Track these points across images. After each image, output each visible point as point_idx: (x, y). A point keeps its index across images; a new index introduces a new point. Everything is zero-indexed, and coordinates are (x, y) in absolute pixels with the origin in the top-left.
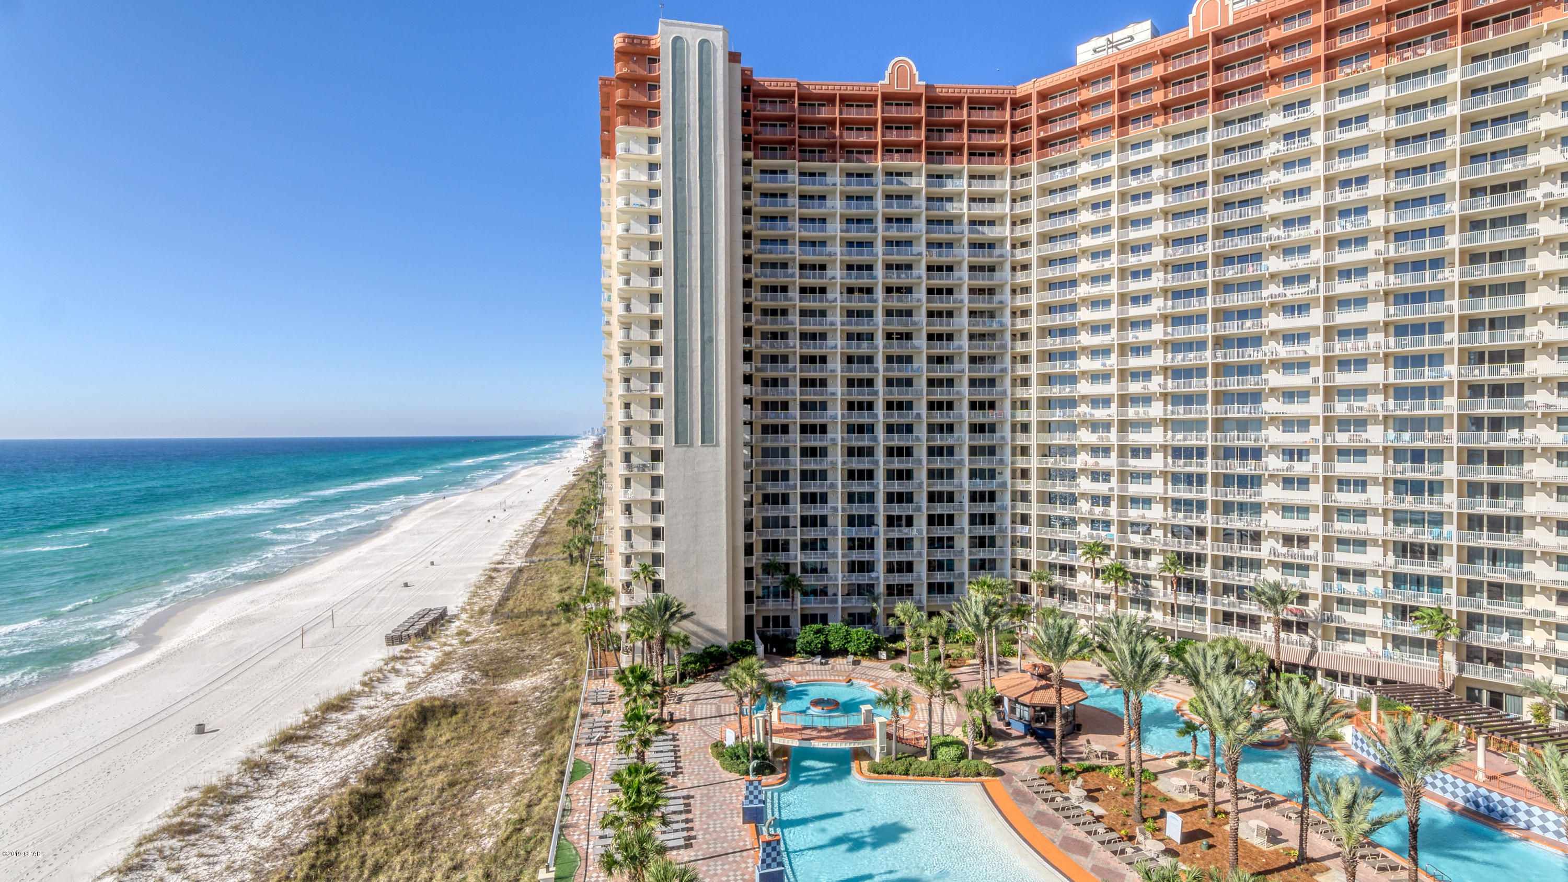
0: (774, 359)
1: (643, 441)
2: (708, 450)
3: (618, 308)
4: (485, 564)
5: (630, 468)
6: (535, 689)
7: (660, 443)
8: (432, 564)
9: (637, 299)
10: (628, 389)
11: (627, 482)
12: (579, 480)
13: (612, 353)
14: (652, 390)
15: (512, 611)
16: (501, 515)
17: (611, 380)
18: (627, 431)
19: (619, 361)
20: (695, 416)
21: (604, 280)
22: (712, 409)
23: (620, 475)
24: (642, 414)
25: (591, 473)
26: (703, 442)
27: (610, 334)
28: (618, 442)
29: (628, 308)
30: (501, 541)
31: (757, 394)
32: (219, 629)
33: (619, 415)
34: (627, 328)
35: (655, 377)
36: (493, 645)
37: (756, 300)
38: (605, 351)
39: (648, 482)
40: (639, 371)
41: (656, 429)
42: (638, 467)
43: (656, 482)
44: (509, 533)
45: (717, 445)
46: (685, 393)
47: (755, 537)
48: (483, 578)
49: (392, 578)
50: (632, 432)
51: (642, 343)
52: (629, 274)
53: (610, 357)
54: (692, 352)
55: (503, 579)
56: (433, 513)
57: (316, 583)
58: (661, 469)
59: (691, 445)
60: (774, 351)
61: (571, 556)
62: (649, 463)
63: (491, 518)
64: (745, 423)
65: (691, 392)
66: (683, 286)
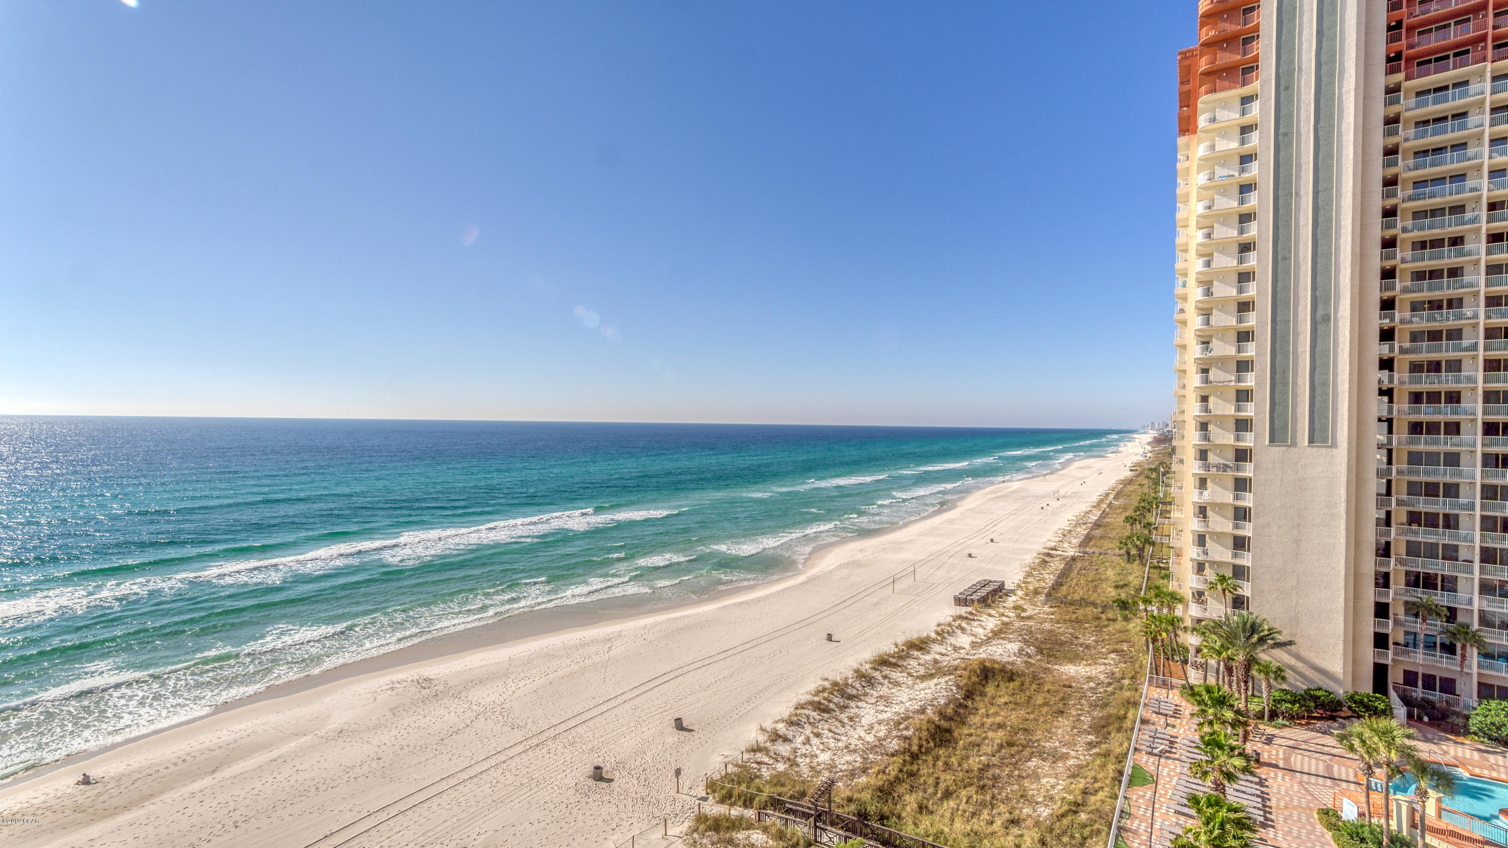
0: (1434, 336)
1: (1225, 437)
2: (1319, 454)
3: (1196, 294)
4: (1040, 548)
5: (1207, 467)
6: (1090, 679)
7: (1248, 441)
8: (992, 541)
9: (1220, 281)
10: (1206, 381)
11: (1202, 483)
12: (1137, 476)
13: (1186, 342)
14: (1239, 380)
15: (1065, 597)
16: (1054, 504)
17: (1184, 372)
18: (1204, 427)
19: (1195, 351)
20: (1299, 410)
21: (1179, 265)
22: (1326, 402)
23: (1194, 475)
24: (1224, 407)
25: (1151, 470)
26: (1311, 441)
27: (1184, 323)
28: (1191, 439)
29: (1208, 292)
30: (1055, 528)
31: (1402, 383)
32: (841, 566)
33: (1194, 409)
34: (1206, 314)
35: (1243, 366)
36: (1047, 626)
37: (1403, 261)
38: (1177, 341)
39: (1231, 484)
40: (1221, 362)
41: (1242, 425)
42: (1218, 467)
43: (1241, 485)
44: (1063, 522)
45: (1334, 445)
46: (1285, 384)
47: (1392, 565)
48: (1037, 561)
49: (958, 549)
50: (1210, 427)
51: (1227, 328)
52: (1211, 255)
53: (1184, 347)
54: (1296, 335)
55: (1057, 565)
56: (993, 496)
57: (903, 543)
58: (1248, 471)
59: (1294, 444)
60: (1434, 325)
61: (1128, 553)
62: (1231, 464)
63: (1044, 505)
64: (1380, 420)
65: (1295, 383)
66: (1286, 258)
